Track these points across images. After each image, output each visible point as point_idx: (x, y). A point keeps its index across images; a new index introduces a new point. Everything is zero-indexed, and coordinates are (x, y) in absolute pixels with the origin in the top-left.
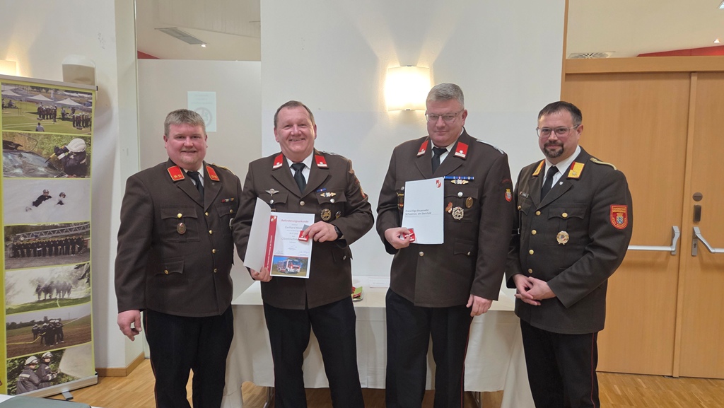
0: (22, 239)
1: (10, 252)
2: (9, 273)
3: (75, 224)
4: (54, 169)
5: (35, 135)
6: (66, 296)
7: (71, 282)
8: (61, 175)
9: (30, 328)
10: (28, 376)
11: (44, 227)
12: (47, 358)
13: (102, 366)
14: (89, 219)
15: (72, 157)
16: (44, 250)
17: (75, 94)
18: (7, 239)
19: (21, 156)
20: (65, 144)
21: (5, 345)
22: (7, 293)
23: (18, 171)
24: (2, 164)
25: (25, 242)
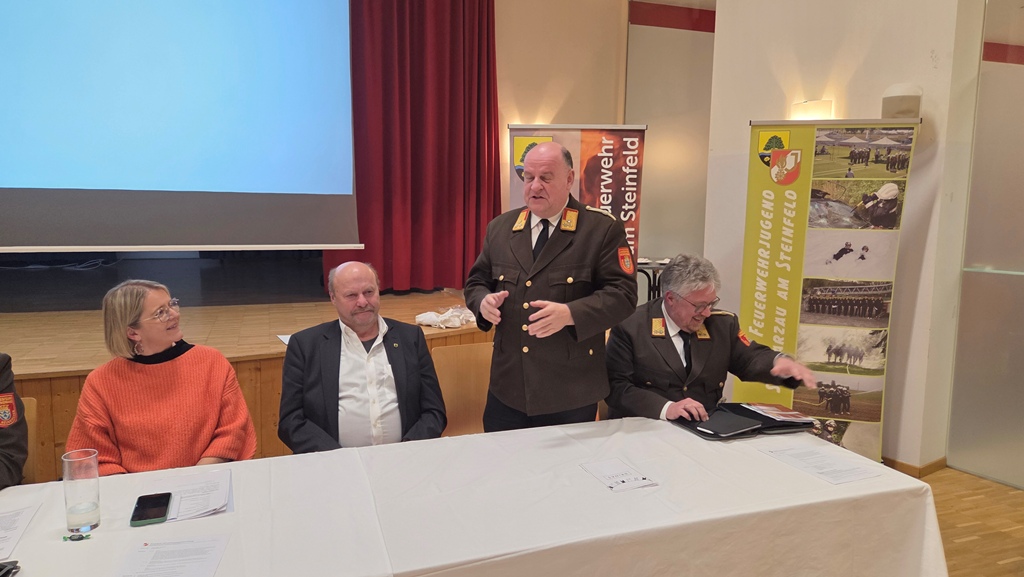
0: (819, 293)
1: (806, 306)
2: (803, 327)
3: (876, 283)
4: (860, 219)
6: (857, 363)
7: (864, 348)
11: (842, 283)
12: (831, 426)
14: (892, 279)
15: (881, 205)
16: (840, 308)
17: (893, 132)
18: (805, 292)
19: (827, 205)
21: (792, 400)
22: (799, 347)
23: (823, 221)
24: (808, 213)
25: (822, 298)
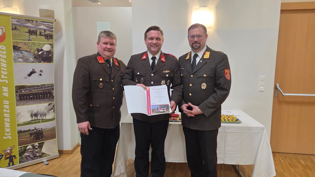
1: (18, 98)
2: (18, 107)
3: (47, 85)
4: (37, 59)
5: (28, 43)
6: (44, 118)
7: (46, 111)
8: (40, 62)
9: (28, 133)
10: (28, 154)
11: (33, 86)
12: (37, 146)
13: (61, 149)
14: (53, 83)
15: (45, 53)
16: (34, 97)
17: (45, 23)
18: (16, 92)
19: (21, 53)
20: (42, 47)
21: (17, 140)
22: (17, 116)
23: (20, 60)
24: (13, 57)
25: (25, 93)
